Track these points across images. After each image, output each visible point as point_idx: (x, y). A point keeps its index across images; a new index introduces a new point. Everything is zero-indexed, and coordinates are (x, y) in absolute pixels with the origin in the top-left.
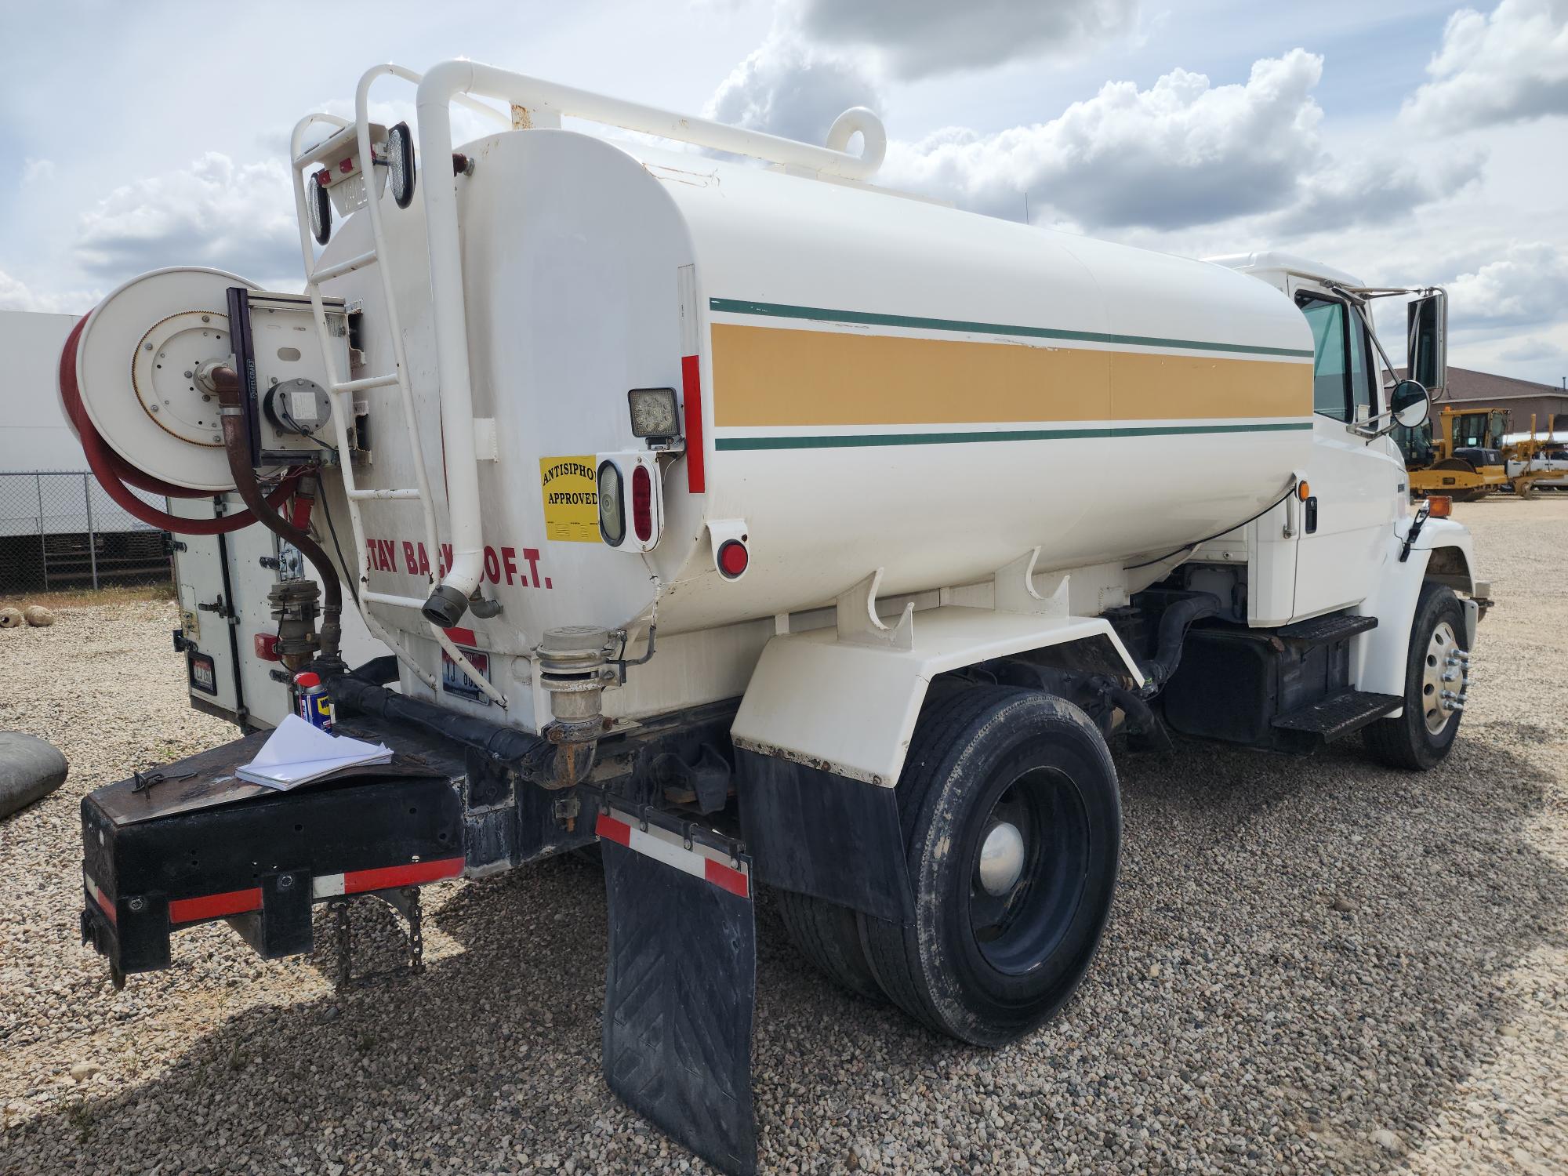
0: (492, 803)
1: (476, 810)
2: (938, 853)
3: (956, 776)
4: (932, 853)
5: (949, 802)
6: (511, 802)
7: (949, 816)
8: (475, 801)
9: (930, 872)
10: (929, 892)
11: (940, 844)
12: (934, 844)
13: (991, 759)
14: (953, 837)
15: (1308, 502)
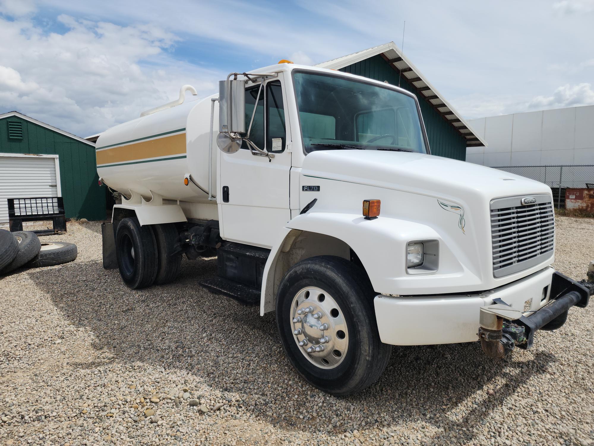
15: (224, 187)
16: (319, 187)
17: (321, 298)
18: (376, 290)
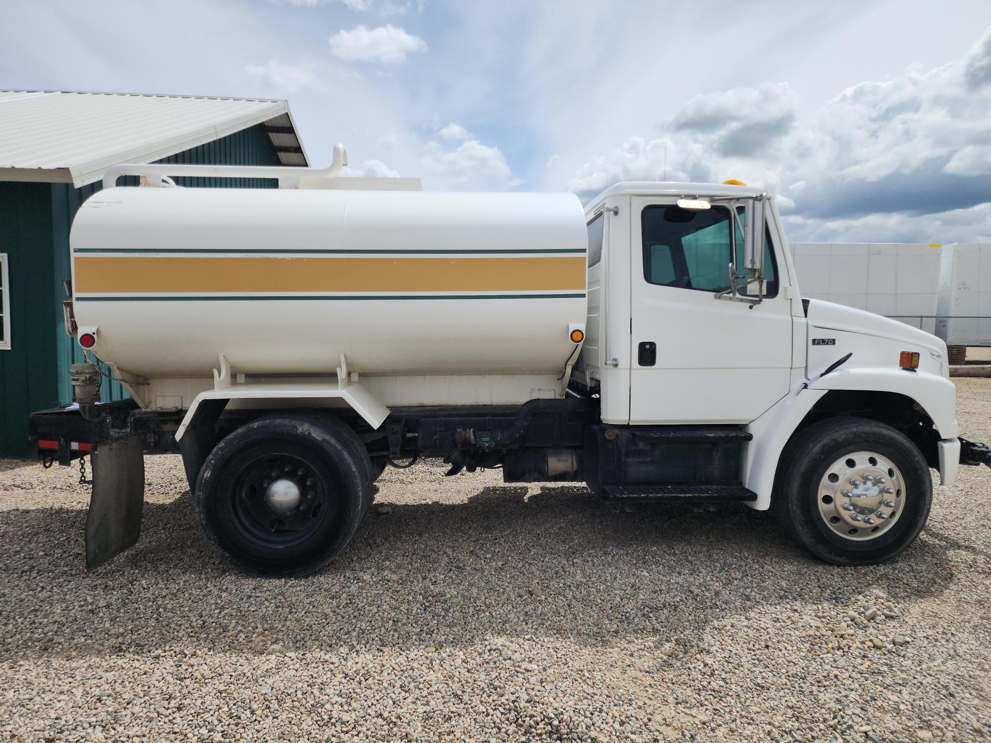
0: (120, 429)
1: (114, 430)
2: (205, 475)
3: (221, 446)
4: (203, 475)
5: (214, 456)
6: (128, 430)
7: (213, 462)
8: (113, 427)
9: (201, 483)
10: (200, 491)
11: (207, 473)
12: (204, 472)
13: (242, 443)
14: (213, 471)
15: (642, 345)
16: (834, 340)
17: (851, 463)
18: (943, 437)
